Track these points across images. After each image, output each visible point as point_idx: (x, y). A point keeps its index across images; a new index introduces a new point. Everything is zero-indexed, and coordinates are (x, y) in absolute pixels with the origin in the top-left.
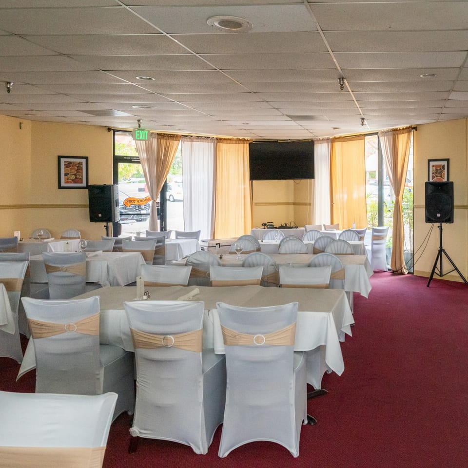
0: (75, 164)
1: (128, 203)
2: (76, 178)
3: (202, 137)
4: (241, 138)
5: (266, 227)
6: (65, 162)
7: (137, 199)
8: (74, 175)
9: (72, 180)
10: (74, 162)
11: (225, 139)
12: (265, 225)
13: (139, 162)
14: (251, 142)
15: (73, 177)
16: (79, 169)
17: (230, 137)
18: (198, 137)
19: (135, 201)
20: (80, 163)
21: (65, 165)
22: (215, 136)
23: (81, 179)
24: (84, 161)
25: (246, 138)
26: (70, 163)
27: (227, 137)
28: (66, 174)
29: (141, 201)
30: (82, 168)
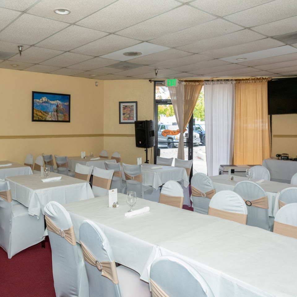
0: (129, 107)
1: (165, 134)
2: (130, 116)
3: (221, 80)
4: (259, 77)
5: (280, 158)
6: (123, 106)
7: (171, 131)
8: (129, 114)
9: (127, 118)
10: (129, 106)
11: (243, 80)
12: (279, 156)
13: (171, 104)
14: (269, 79)
15: (128, 116)
16: (132, 110)
17: (248, 78)
18: (218, 80)
19: (170, 132)
20: (132, 106)
21: (123, 108)
22: (234, 78)
23: (133, 117)
24: (134, 104)
25: (264, 77)
26: (126, 106)
27: (244, 78)
28: (124, 114)
29: (174, 132)
30: (133, 109)
